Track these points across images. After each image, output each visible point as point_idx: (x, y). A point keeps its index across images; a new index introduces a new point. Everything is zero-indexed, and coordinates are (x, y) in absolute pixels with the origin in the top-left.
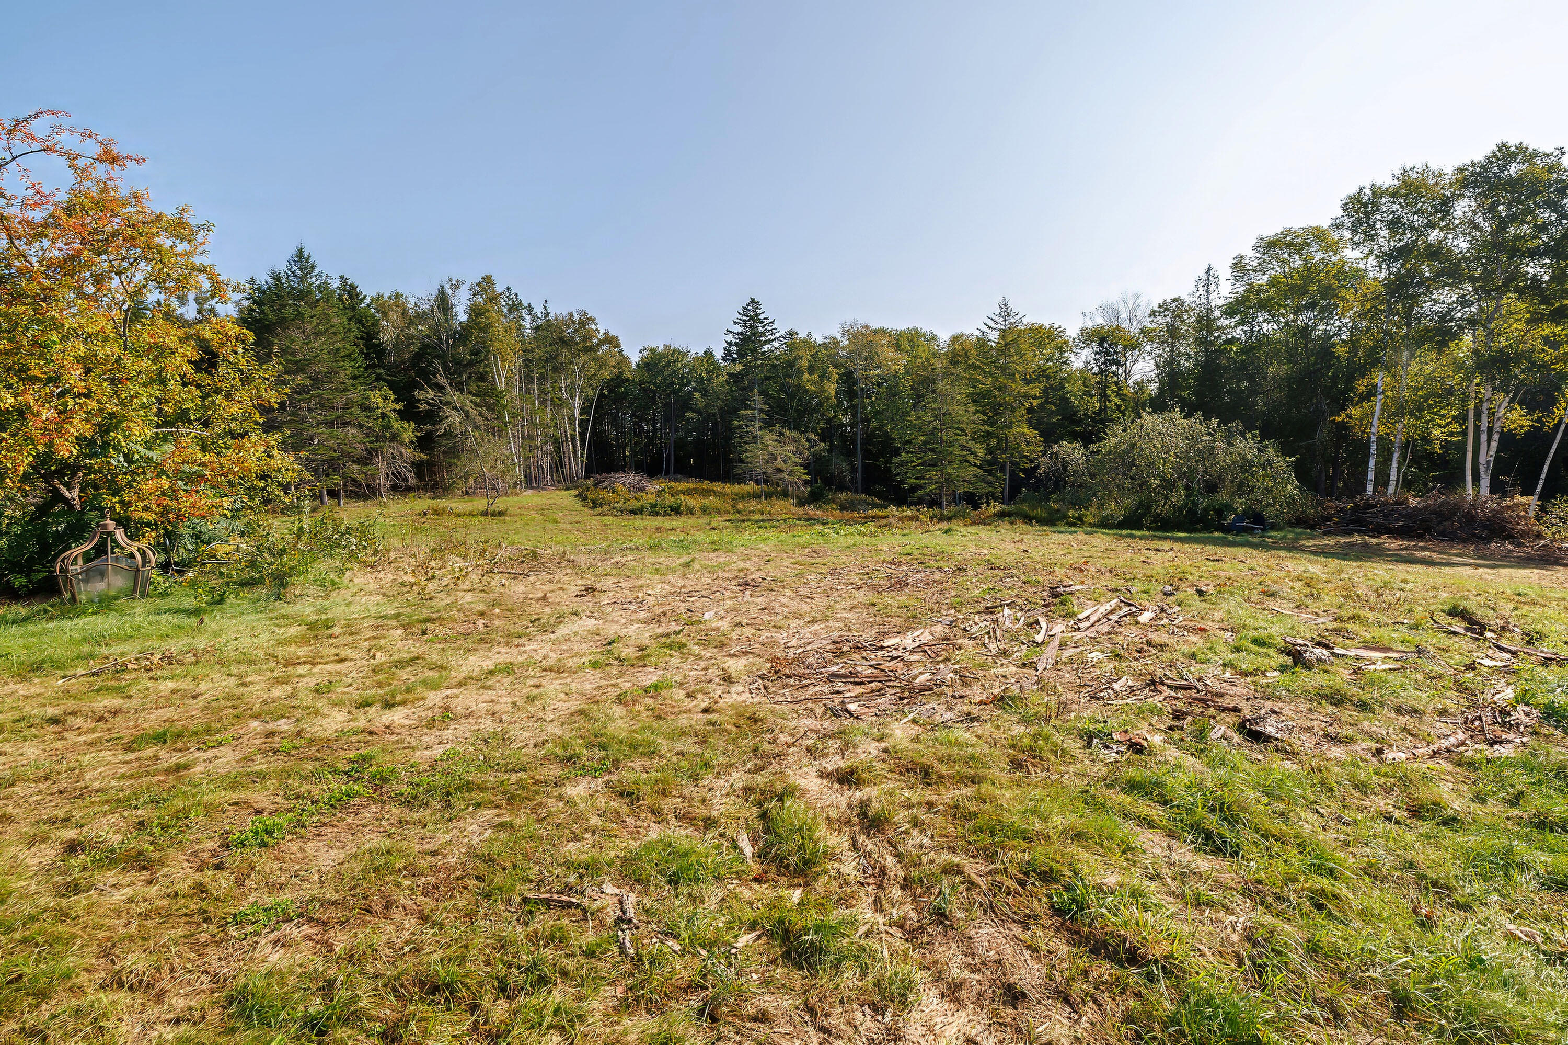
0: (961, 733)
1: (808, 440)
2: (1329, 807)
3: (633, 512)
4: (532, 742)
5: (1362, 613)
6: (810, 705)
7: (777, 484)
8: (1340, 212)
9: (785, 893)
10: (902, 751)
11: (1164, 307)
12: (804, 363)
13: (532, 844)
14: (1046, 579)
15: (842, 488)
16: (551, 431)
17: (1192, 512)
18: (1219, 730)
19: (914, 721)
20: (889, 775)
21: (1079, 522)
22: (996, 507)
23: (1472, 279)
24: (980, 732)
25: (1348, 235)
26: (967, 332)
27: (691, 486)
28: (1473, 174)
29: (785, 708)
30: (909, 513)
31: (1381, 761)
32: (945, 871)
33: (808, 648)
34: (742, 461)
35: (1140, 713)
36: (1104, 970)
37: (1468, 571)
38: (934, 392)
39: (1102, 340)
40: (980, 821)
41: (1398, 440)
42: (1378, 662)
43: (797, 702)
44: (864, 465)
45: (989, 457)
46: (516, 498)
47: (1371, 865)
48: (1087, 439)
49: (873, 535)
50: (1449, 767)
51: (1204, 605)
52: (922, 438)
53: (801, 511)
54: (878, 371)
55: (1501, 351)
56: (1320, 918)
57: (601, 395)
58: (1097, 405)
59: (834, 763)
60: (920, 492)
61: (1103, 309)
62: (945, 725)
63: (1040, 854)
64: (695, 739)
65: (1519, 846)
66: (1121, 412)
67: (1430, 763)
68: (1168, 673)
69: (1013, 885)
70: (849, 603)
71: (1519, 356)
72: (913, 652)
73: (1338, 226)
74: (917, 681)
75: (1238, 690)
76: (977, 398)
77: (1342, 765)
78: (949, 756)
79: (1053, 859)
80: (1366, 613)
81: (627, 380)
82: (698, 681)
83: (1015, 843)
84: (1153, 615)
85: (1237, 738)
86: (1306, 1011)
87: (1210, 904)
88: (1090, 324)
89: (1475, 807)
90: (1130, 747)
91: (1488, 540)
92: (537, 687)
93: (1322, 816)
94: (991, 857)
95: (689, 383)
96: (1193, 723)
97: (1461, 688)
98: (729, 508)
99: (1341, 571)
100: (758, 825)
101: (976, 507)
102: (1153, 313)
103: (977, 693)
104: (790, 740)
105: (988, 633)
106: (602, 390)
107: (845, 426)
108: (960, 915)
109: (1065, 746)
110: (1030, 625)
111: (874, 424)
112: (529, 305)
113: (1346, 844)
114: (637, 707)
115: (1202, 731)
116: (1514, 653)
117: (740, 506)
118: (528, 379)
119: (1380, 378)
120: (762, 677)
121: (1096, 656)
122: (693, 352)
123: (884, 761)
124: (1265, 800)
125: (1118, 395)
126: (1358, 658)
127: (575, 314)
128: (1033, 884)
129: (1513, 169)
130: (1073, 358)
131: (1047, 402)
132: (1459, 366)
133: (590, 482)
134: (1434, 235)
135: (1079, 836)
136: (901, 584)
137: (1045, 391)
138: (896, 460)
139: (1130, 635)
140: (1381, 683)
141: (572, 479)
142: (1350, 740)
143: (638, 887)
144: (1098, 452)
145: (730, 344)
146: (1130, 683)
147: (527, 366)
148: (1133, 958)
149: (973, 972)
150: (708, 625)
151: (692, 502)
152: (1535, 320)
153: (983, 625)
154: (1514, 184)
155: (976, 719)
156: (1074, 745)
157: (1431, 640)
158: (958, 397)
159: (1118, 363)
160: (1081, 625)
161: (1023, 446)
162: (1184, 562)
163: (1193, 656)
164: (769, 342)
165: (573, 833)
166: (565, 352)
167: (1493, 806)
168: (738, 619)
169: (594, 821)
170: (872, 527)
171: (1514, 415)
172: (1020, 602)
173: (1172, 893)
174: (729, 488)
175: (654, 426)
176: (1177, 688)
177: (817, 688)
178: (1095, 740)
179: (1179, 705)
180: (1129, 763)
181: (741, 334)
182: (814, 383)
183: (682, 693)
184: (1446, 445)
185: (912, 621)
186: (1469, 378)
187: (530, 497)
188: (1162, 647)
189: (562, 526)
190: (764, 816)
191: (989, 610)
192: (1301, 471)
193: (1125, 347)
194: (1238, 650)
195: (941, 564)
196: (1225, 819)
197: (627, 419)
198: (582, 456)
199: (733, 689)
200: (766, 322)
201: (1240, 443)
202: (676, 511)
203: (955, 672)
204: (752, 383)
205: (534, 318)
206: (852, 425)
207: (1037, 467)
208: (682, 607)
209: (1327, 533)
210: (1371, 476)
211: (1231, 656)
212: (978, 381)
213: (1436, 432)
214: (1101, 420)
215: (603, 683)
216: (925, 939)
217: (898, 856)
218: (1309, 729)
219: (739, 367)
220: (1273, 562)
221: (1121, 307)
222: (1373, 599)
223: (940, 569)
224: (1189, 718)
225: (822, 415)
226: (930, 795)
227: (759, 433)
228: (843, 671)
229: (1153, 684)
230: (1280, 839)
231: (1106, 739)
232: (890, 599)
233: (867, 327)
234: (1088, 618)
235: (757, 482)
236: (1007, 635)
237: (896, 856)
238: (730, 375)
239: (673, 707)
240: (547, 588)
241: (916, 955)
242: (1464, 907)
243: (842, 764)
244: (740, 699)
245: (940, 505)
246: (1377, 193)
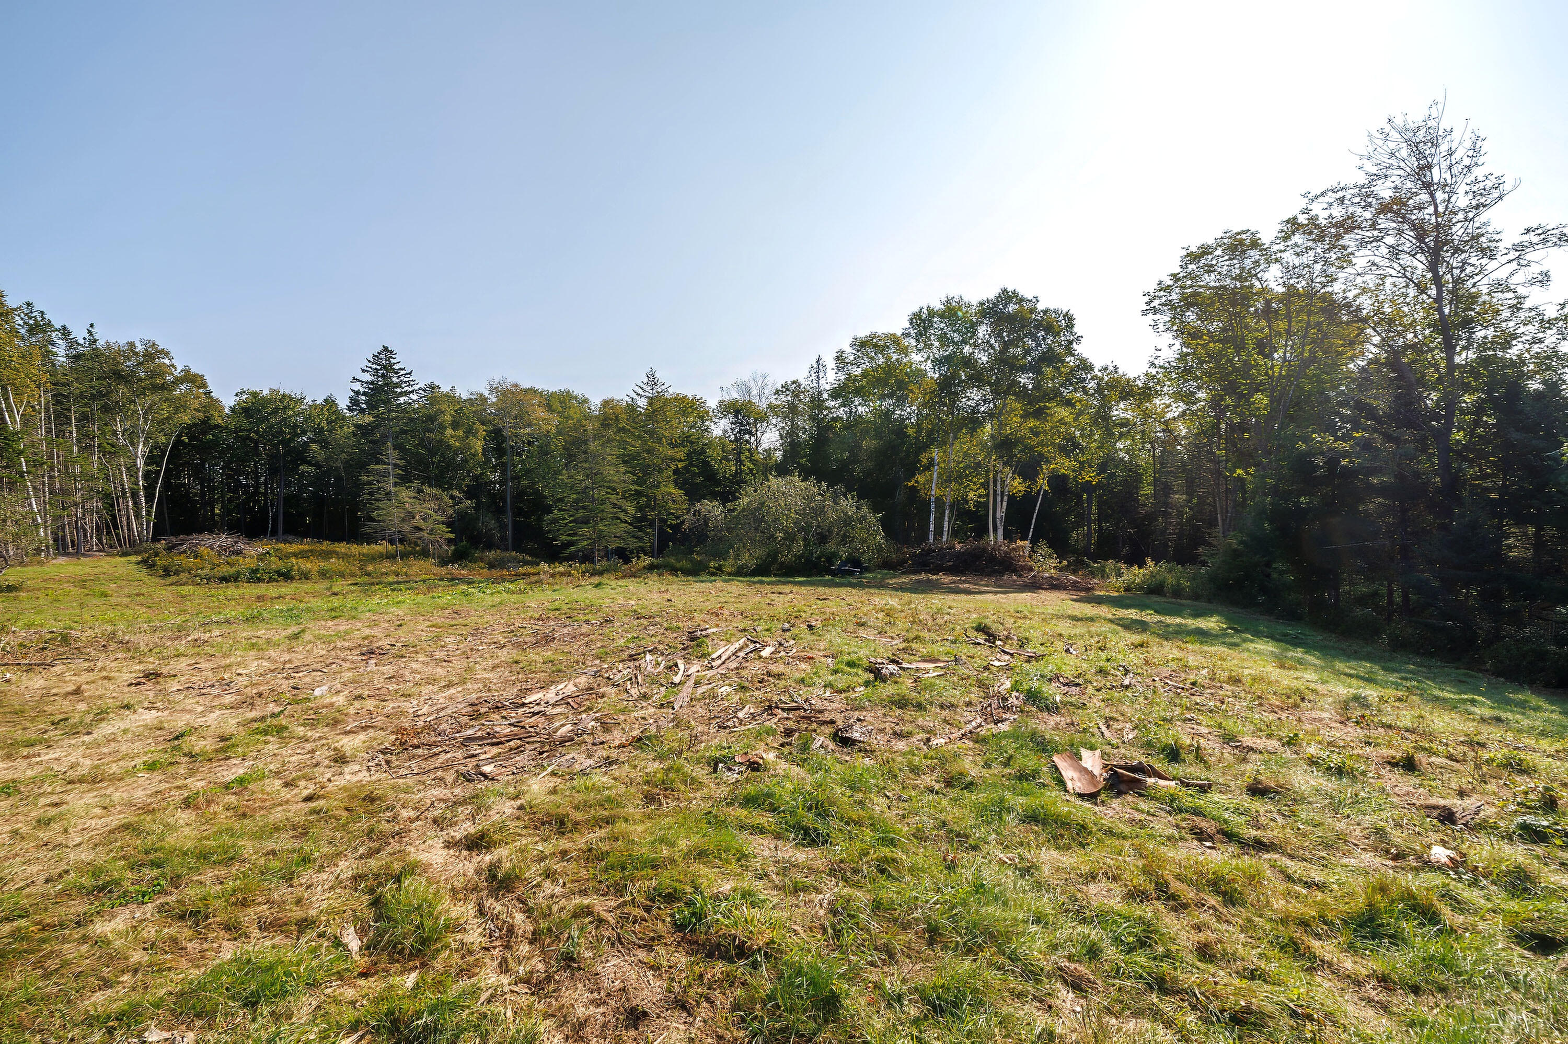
0: (599, 778)
1: (452, 497)
2: (894, 789)
3: (224, 579)
4: (42, 878)
5: (921, 634)
6: (439, 774)
7: (416, 545)
8: (907, 325)
9: (396, 980)
10: (537, 805)
11: (785, 387)
12: (448, 418)
13: (31, 1009)
14: (687, 625)
15: (490, 546)
16: (100, 485)
17: (808, 560)
18: (820, 740)
19: (553, 774)
20: (524, 832)
21: (719, 570)
22: (647, 561)
23: (990, 384)
24: (617, 774)
25: (913, 342)
26: (617, 397)
27: (306, 547)
28: (988, 307)
29: (410, 781)
30: (561, 569)
31: (930, 747)
32: (575, 916)
33: (441, 714)
34: (373, 520)
35: (758, 736)
36: (719, 968)
37: (990, 597)
38: (585, 452)
39: (737, 412)
40: (611, 859)
41: (948, 500)
42: (931, 671)
43: (424, 773)
44: (515, 523)
45: (639, 515)
46: (38, 569)
47: (918, 830)
48: (727, 497)
49: (521, 592)
50: (971, 744)
51: (815, 637)
52: (575, 496)
53: (443, 571)
54: (528, 430)
55: (1007, 437)
56: (882, 880)
57: (178, 442)
58: (733, 468)
59: (465, 829)
60: (573, 549)
61: (737, 385)
62: (583, 773)
63: (665, 879)
64: (291, 833)
65: (1008, 795)
66: (753, 475)
67: (959, 744)
68: (783, 698)
69: (639, 912)
70: (490, 663)
71: (1019, 441)
72: (554, 705)
73: (906, 335)
74: (559, 733)
75: (834, 705)
76: (627, 460)
77: (904, 754)
78: (585, 802)
79: (677, 880)
80: (925, 634)
81: (217, 426)
82: (300, 767)
83: (644, 872)
84: (773, 649)
85: (831, 746)
86: (870, 959)
87: (805, 889)
88: (727, 398)
89: (985, 772)
90: (749, 766)
91: (1001, 573)
92: (56, 805)
93: (888, 797)
94: (619, 890)
95: (304, 432)
96: (800, 738)
97: (981, 684)
98: (356, 569)
99: (910, 603)
100: (370, 914)
101: (627, 561)
102: (777, 392)
103: (617, 737)
104: (413, 814)
105: (631, 679)
106: (179, 436)
107: (494, 483)
108: (588, 954)
109: (694, 774)
110: (669, 668)
111: (525, 482)
112: (64, 328)
113: (904, 817)
114: (214, 808)
115: (805, 744)
116: (1012, 655)
117: (370, 568)
118: (62, 418)
119: (936, 453)
120: (384, 752)
121: (726, 689)
122: (308, 400)
123: (518, 818)
124: (849, 793)
125: (751, 461)
126: (918, 670)
127: (138, 344)
128: (659, 908)
129: (1012, 308)
130: (713, 426)
131: (691, 464)
132: (983, 446)
133: (161, 545)
134: (967, 349)
135: (701, 855)
136: (548, 639)
137: (689, 455)
138: (547, 517)
139: (755, 668)
140: (930, 687)
141: (132, 543)
142: (909, 735)
143: (199, 1023)
144: (734, 510)
145: (357, 393)
146: (752, 711)
147: (58, 402)
148: (743, 951)
149: (599, 1006)
150: (319, 702)
151: (306, 565)
152: (1026, 416)
153: (625, 672)
154: (1011, 318)
155: (616, 762)
156: (701, 773)
157: (964, 650)
158: (609, 458)
159: (750, 433)
160: (714, 664)
161: (670, 504)
162: (800, 604)
163: (802, 680)
164: (406, 393)
165: (103, 979)
166: (122, 389)
167: (996, 769)
168: (356, 692)
169: (137, 956)
170: (522, 584)
171: (1016, 484)
172: (661, 647)
173: (776, 887)
174: (355, 549)
175: (257, 478)
176: (790, 710)
177: (449, 755)
178: (721, 765)
179: (790, 724)
180: (747, 780)
181: (372, 383)
182: (458, 439)
183: (278, 783)
184: (978, 505)
185: (557, 674)
186: (989, 455)
187: (62, 566)
188: (779, 676)
189: (113, 600)
190: (376, 903)
191: (632, 658)
192: (886, 524)
193: (756, 419)
194: (836, 672)
195: (589, 617)
196: (819, 814)
197: (218, 472)
198: (149, 513)
199: (347, 770)
200: (402, 372)
201: (843, 502)
202: (286, 576)
203: (596, 719)
204: (385, 437)
205: (72, 344)
206: (501, 483)
207: (683, 522)
208: (285, 685)
209: (903, 573)
210: (932, 527)
211: (831, 678)
212: (628, 443)
213: (971, 495)
214: (738, 481)
215: (164, 786)
216: (552, 986)
217: (528, 911)
218: (882, 730)
219: (368, 419)
220: (865, 597)
221: (752, 384)
222: (930, 623)
223: (587, 622)
224: (797, 734)
225: (468, 472)
226: (564, 844)
227: (393, 489)
228: (479, 734)
229: (770, 709)
230: (858, 823)
231: (727, 761)
232: (536, 656)
233: (516, 385)
234: (720, 657)
235: (392, 542)
236: (648, 679)
237: (524, 912)
238: (358, 426)
239: (264, 801)
240: (85, 677)
241: (541, 1007)
242: (975, 848)
243: (472, 830)
244: (355, 779)
245: (592, 561)
246: (931, 313)
